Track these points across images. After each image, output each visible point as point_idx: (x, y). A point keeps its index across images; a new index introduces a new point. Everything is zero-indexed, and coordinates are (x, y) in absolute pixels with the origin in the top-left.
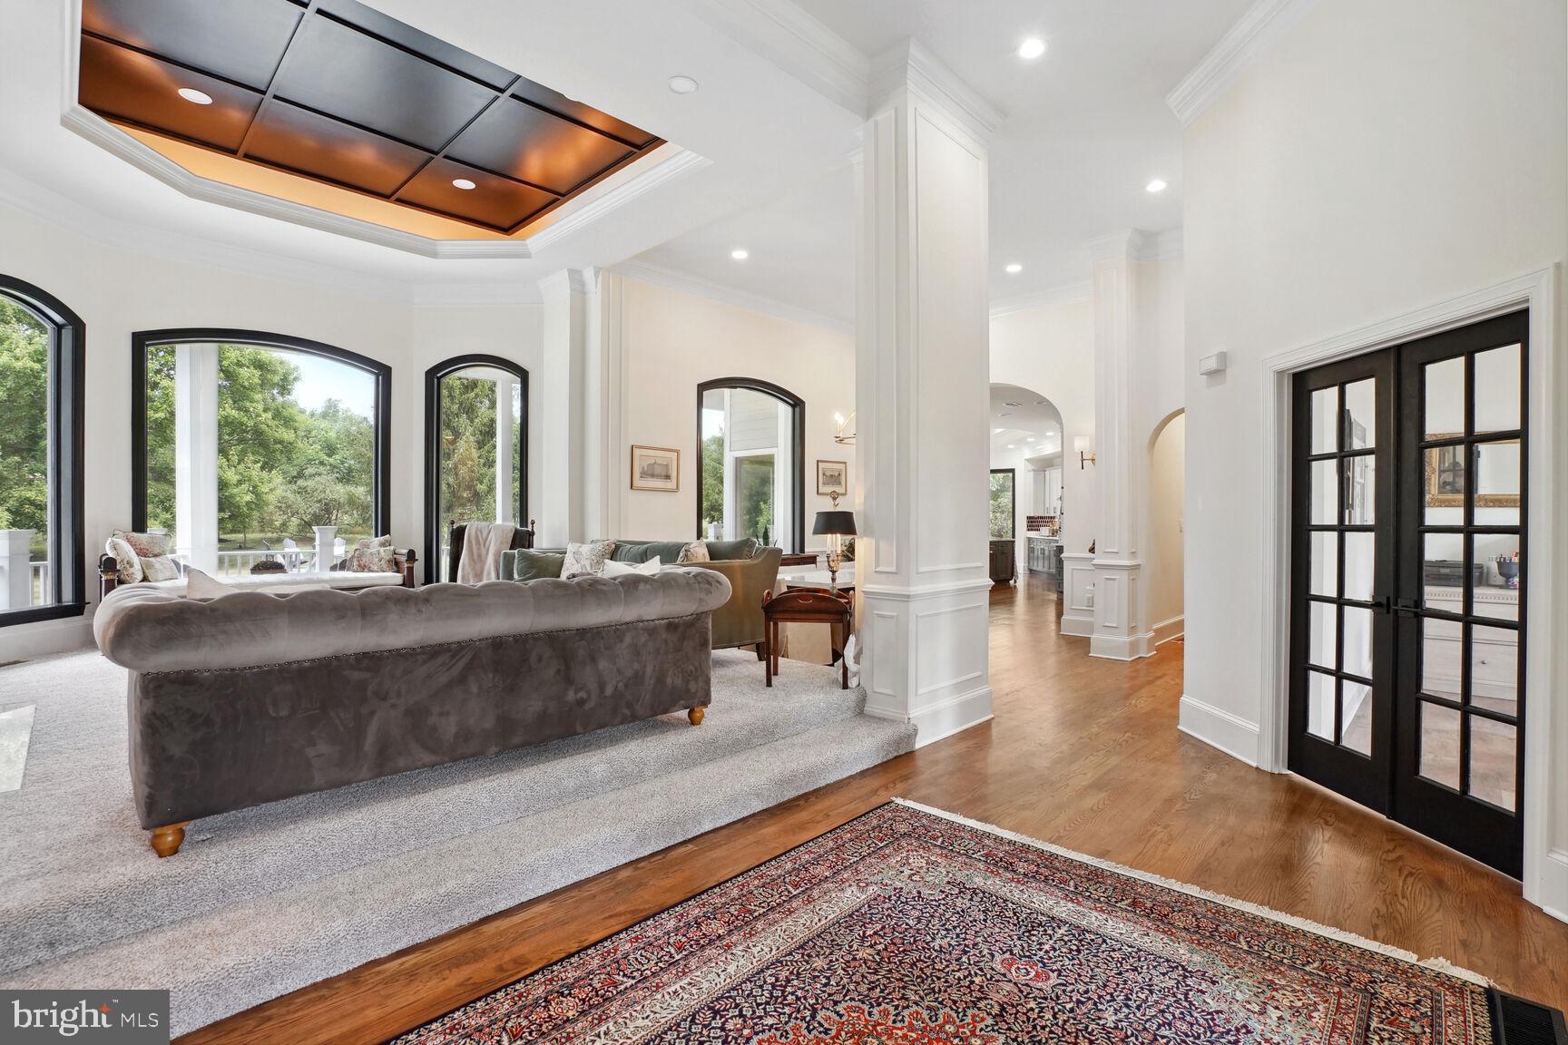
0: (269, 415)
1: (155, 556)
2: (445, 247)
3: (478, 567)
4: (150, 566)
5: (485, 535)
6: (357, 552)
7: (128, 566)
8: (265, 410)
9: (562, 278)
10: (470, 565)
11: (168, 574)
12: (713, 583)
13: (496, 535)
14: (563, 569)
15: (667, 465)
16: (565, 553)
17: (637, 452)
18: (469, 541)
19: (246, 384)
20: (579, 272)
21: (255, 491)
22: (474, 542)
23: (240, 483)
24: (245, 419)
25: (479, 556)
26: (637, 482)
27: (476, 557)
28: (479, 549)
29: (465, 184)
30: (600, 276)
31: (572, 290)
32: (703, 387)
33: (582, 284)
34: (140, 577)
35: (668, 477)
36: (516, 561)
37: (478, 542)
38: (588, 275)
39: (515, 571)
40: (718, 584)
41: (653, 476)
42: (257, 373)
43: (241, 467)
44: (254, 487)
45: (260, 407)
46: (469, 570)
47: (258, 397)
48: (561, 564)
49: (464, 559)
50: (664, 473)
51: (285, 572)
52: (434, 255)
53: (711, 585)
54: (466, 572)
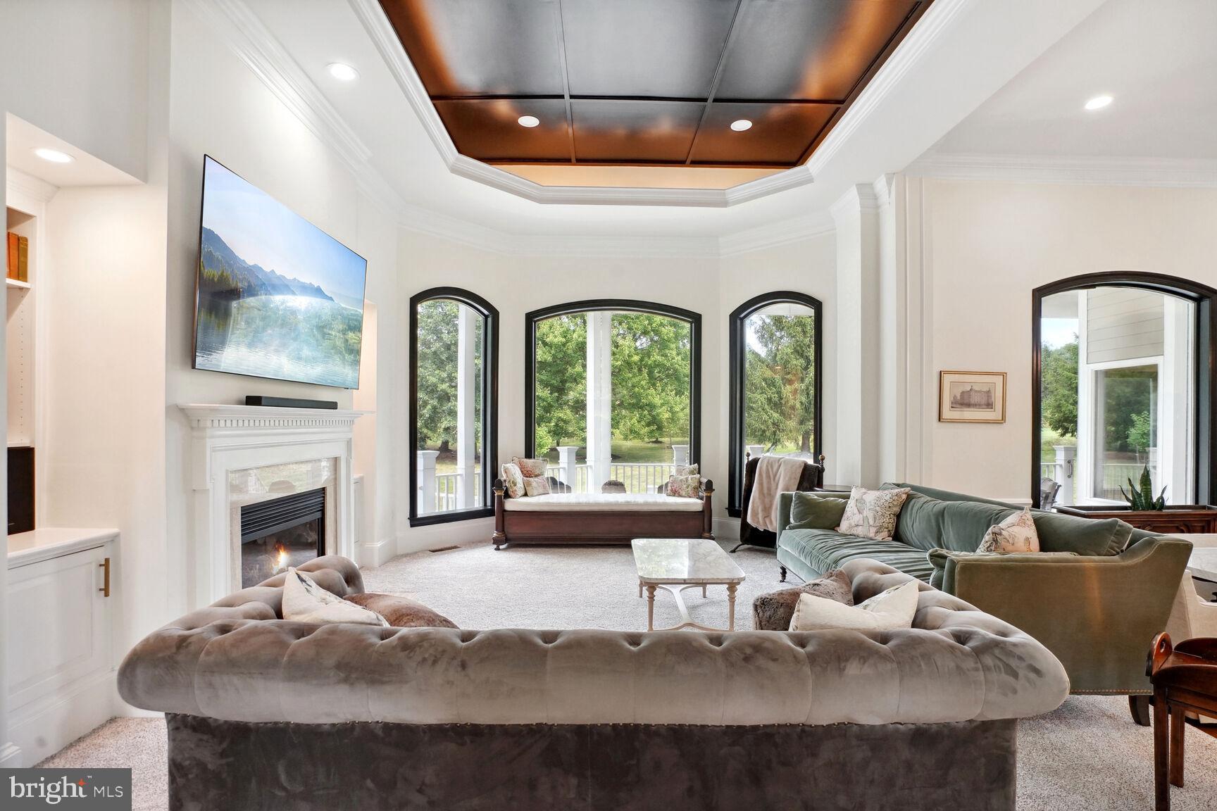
0: (679, 358)
1: (536, 476)
2: (733, 194)
3: (767, 500)
4: (529, 484)
5: (775, 469)
6: (671, 478)
7: (512, 485)
8: (678, 354)
9: (853, 196)
10: (760, 499)
11: (541, 491)
12: (1021, 673)
13: (785, 470)
14: (843, 518)
15: (989, 392)
16: (848, 497)
17: (947, 379)
18: (760, 474)
19: (666, 338)
20: (871, 185)
21: (671, 410)
22: (764, 476)
23: (662, 405)
24: (665, 361)
25: (769, 489)
26: (947, 413)
27: (765, 491)
28: (769, 483)
29: (742, 125)
30: (894, 183)
31: (862, 206)
32: (1040, 294)
33: (876, 197)
34: (522, 492)
35: (989, 405)
36: (793, 504)
37: (768, 477)
38: (881, 185)
39: (791, 516)
40: (1032, 676)
41: (969, 405)
42: (672, 329)
43: (664, 394)
44: (671, 408)
45: (674, 353)
46: (759, 504)
47: (673, 346)
48: (841, 511)
49: (755, 491)
50: (984, 401)
51: (624, 491)
52: (724, 204)
53: (1015, 675)
54: (755, 505)
